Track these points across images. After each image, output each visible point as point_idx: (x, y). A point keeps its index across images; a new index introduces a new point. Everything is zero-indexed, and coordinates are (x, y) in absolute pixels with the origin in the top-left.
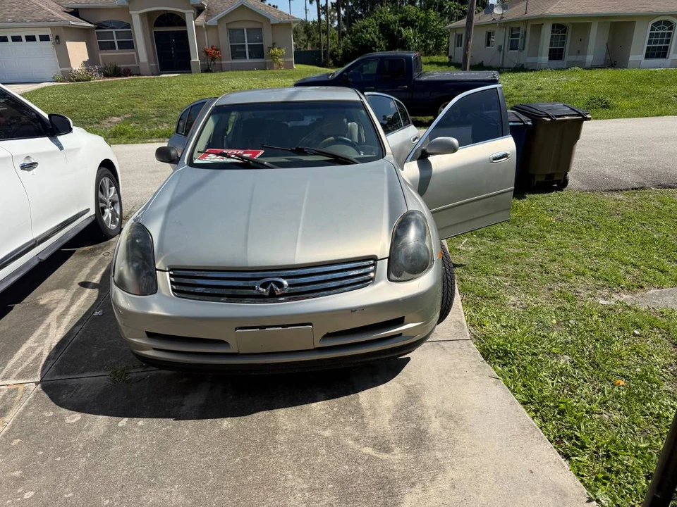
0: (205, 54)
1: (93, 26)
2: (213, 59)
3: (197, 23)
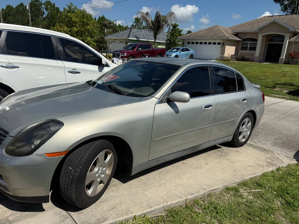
0: (289, 55)
1: (241, 40)
2: (293, 58)
3: (290, 40)
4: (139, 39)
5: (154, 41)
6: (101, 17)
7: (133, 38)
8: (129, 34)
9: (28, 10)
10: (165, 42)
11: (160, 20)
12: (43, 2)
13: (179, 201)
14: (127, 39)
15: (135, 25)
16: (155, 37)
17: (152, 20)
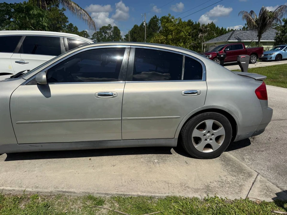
4: (241, 40)
5: (258, 41)
6: (210, 23)
7: (234, 40)
8: (230, 37)
9: (144, 26)
10: (274, 41)
11: (266, 17)
12: (159, 18)
13: (14, 189)
14: (227, 42)
15: (246, 27)
16: (259, 36)
17: (257, 19)
